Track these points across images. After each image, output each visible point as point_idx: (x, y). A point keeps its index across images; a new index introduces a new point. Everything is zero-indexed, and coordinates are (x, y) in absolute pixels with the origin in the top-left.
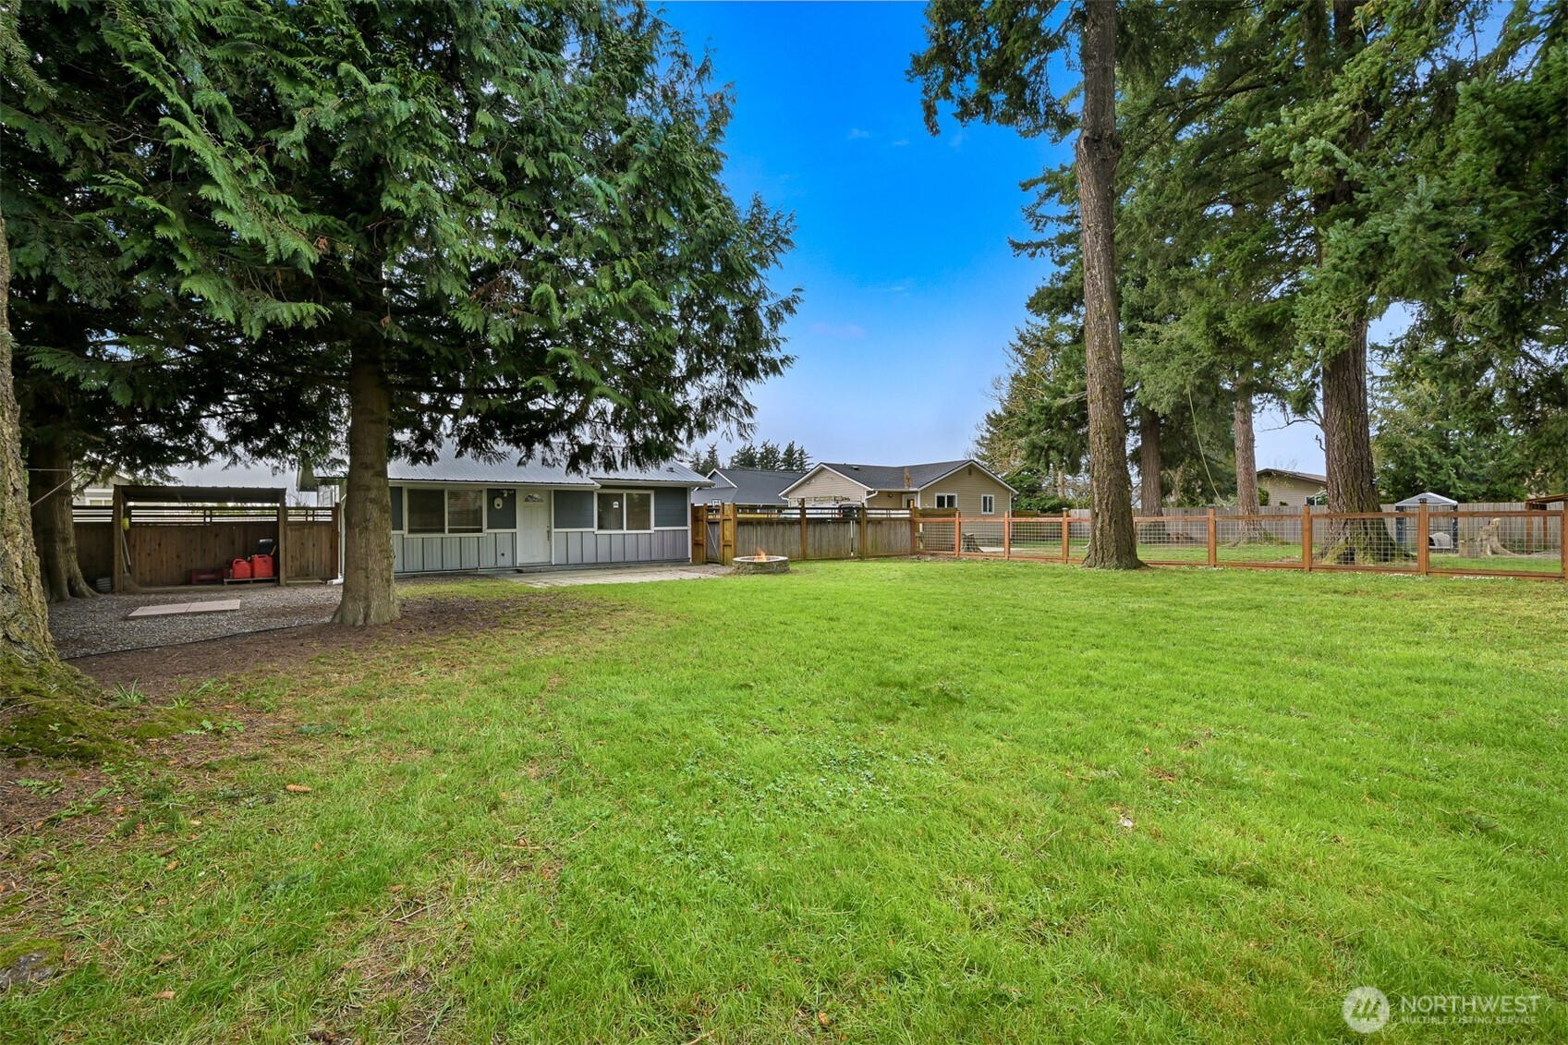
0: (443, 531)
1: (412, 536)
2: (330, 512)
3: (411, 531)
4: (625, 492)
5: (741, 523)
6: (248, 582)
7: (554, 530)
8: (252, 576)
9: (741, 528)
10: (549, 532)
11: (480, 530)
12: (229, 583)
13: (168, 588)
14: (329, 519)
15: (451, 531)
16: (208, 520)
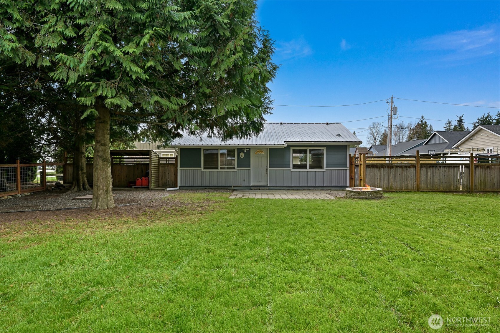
0: (217, 168)
1: (205, 170)
2: (174, 160)
3: (205, 168)
4: (308, 149)
5: (368, 166)
6: (139, 188)
7: (269, 169)
8: (142, 185)
9: (368, 170)
10: (267, 169)
11: (234, 168)
12: (135, 188)
13: (126, 188)
14: (174, 162)
15: (221, 168)
16: (135, 162)
